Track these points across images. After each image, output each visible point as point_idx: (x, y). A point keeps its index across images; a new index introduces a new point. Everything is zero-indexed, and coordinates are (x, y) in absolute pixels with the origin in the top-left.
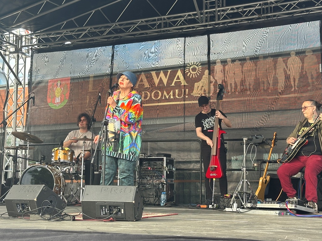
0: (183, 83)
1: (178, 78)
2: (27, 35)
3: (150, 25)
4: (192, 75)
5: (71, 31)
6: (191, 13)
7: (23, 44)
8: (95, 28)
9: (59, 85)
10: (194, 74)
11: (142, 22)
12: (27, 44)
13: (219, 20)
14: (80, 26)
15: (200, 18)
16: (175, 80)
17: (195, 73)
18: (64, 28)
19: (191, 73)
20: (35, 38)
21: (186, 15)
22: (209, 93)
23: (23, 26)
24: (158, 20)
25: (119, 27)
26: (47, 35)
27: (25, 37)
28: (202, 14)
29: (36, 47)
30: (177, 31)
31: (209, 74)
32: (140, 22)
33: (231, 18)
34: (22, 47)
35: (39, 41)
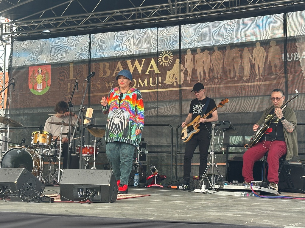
0: (157, 71)
1: (152, 67)
2: (8, 23)
3: (125, 15)
4: (165, 64)
5: (49, 20)
6: (164, 5)
7: (4, 32)
8: (72, 18)
9: (40, 72)
10: (167, 63)
11: (117, 12)
12: (7, 32)
13: (190, 11)
14: (58, 16)
15: (172, 10)
16: (149, 69)
17: (167, 61)
18: (43, 17)
19: (163, 62)
20: (15, 26)
21: (158, 7)
22: (180, 81)
23: (4, 14)
24: (132, 11)
25: (95, 17)
26: (27, 23)
27: (5, 25)
28: (173, 6)
29: (16, 34)
30: (150, 22)
31: (180, 63)
32: (115, 12)
33: (201, 10)
34: (2, 34)
35: (19, 29)
